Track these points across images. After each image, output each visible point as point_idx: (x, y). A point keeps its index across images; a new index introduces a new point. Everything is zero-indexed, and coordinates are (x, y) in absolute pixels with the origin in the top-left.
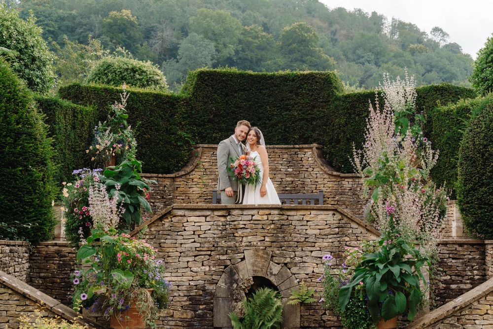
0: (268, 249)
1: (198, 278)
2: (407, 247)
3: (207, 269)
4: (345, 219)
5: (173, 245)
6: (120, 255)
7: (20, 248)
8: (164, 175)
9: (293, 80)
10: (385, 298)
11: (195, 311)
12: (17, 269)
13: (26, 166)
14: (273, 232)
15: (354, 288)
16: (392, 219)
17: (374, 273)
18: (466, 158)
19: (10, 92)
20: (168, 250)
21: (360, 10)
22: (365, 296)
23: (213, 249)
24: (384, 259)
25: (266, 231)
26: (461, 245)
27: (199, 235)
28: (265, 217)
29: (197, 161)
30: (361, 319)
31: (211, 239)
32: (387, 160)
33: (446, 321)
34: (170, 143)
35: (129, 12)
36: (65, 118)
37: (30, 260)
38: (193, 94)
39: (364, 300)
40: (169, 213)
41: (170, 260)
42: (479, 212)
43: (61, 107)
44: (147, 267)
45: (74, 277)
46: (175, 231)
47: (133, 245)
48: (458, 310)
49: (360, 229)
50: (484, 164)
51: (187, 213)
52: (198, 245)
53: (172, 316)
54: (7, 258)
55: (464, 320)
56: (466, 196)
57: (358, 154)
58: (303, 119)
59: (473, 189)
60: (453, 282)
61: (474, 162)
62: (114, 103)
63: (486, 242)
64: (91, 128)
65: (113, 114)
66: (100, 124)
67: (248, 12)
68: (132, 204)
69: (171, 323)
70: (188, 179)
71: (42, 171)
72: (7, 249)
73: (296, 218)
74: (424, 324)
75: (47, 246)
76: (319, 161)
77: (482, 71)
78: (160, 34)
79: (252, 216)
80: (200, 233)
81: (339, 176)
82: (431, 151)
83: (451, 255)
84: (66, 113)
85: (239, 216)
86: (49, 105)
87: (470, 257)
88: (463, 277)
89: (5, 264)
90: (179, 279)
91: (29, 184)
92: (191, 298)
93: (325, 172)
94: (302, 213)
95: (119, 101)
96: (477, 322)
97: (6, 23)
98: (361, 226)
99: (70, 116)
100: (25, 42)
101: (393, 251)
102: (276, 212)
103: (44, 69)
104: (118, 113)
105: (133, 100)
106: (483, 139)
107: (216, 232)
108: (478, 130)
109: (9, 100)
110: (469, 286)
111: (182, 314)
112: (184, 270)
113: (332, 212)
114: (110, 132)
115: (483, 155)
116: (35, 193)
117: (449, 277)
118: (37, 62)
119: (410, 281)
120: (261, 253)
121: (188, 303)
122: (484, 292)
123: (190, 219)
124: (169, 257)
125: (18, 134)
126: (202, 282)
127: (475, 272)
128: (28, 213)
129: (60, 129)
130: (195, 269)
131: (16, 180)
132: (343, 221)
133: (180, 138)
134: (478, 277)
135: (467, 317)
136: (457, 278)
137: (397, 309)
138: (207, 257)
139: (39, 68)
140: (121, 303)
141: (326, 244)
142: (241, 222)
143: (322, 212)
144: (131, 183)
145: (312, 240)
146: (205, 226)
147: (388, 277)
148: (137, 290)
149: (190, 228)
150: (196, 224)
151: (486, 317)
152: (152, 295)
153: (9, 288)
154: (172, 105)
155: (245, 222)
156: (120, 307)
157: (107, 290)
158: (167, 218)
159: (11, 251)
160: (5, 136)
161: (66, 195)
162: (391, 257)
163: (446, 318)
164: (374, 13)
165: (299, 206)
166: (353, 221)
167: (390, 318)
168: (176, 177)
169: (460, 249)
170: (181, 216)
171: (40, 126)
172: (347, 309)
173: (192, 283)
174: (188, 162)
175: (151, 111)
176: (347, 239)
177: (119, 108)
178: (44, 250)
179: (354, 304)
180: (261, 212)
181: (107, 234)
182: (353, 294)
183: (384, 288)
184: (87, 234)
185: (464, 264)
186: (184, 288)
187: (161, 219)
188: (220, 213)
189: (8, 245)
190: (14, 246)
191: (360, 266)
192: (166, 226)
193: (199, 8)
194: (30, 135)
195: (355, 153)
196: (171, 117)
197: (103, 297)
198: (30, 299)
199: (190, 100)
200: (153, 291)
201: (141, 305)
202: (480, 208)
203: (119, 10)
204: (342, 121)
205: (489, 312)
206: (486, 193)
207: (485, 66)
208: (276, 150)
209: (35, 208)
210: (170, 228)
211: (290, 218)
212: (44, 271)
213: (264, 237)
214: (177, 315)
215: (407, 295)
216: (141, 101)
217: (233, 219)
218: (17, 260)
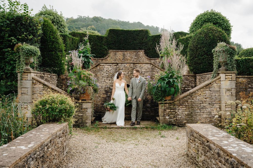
0: (129, 76)
1: (108, 85)
2: (175, 73)
3: (111, 82)
4: (154, 67)
5: (100, 75)
6: (82, 76)
7: (54, 76)
8: (99, 59)
9: (137, 32)
10: (168, 90)
11: (107, 95)
12: (53, 83)
13: (56, 52)
14: (131, 70)
15: (157, 86)
16: (170, 64)
17: (164, 81)
18: (191, 50)
19: (51, 29)
20: (98, 76)
21: (153, 26)
22: (161, 89)
23: (113, 76)
24: (167, 77)
25: (129, 70)
26: (189, 76)
27: (108, 71)
28: (129, 66)
29: (109, 55)
30: (160, 96)
31: (112, 73)
32: (167, 48)
33: (187, 97)
34: (101, 50)
35: (94, 26)
36: (70, 40)
37: (58, 80)
38: (108, 36)
39: (161, 90)
40: (99, 64)
41: (99, 79)
42: (195, 66)
43: (68, 37)
44: (91, 80)
45: (68, 82)
46: (101, 70)
47: (86, 72)
48: (191, 93)
49: (159, 70)
50: (197, 51)
51: (104, 64)
52: (108, 74)
53: (100, 96)
54: (49, 79)
55: (193, 97)
56: (190, 61)
57: (158, 46)
58: (140, 43)
59: (193, 59)
60: (186, 87)
61: (193, 51)
62: (85, 37)
63: (197, 75)
64: (78, 44)
65: (84, 40)
66: (80, 43)
67: (124, 26)
68: (87, 62)
69: (99, 98)
70: (106, 60)
71: (61, 53)
72: (49, 76)
73: (138, 66)
74: (180, 98)
75: (63, 76)
76: (144, 55)
77: (192, 29)
78: (101, 32)
79: (125, 65)
80: (109, 71)
81: (150, 59)
82: (181, 45)
83: (185, 79)
84: (70, 39)
85: (120, 65)
86: (65, 36)
87: (191, 80)
88: (189, 86)
89: (49, 80)
90: (102, 85)
91: (57, 57)
92: (106, 91)
93: (146, 58)
94: (140, 64)
95: (86, 37)
96: (197, 97)
97: (53, 14)
98: (159, 69)
99: (71, 40)
100: (59, 20)
101: (170, 74)
102: (132, 64)
103: (65, 28)
104: (86, 40)
105: (90, 37)
106: (196, 43)
107: (114, 70)
108: (195, 41)
109: (50, 32)
110: (191, 88)
111: (103, 96)
112: (104, 82)
113: (150, 64)
114: (83, 45)
115: (196, 48)
116: (59, 60)
117: (185, 86)
118: (63, 26)
119: (175, 84)
120: (127, 77)
121: (105, 92)
122: (200, 88)
123: (105, 66)
124: (99, 78)
125: (53, 42)
126: (109, 86)
127: (193, 84)
128: (56, 66)
129: (68, 43)
130: (107, 82)
131: (53, 56)
132: (153, 67)
133: (104, 48)
134: (194, 86)
135: (194, 96)
136: (187, 86)
137: (172, 93)
138: (111, 78)
139: (63, 28)
140: (82, 91)
141: (148, 74)
142: (121, 67)
143: (147, 64)
144: (87, 55)
145: (143, 73)
146: (110, 69)
147: (169, 83)
148: (88, 87)
149: (105, 69)
150: (107, 68)
151: (200, 96)
152: (93, 89)
153: (47, 86)
154: (102, 38)
155: (122, 68)
156: (82, 92)
157: (78, 87)
158: (98, 66)
159: (51, 77)
160: (49, 42)
161: (67, 59)
162: (169, 76)
163: (187, 96)
164: (156, 27)
165: (139, 62)
166: (156, 67)
167: (169, 96)
168: (103, 59)
169: (188, 77)
170: (103, 65)
171: (61, 40)
172: (155, 93)
173: (106, 86)
174: (106, 55)
175: (96, 40)
176: (154, 73)
177: (86, 39)
178: (62, 77)
179: (157, 91)
180: (128, 64)
181: (78, 69)
182: (157, 88)
183: (167, 86)
184: (72, 69)
185: (190, 82)
186: (103, 88)
187: (96, 66)
188: (115, 65)
189: (50, 75)
190: (52, 75)
191: (159, 79)
192: (98, 68)
193: (112, 25)
194: (57, 42)
195: (157, 46)
196: (101, 42)
197: (77, 89)
198: (54, 90)
199: (107, 37)
200: (93, 87)
201: (89, 92)
202: (195, 65)
203: (91, 26)
204: (151, 43)
205: (201, 94)
206: (197, 60)
207: (193, 27)
208: (132, 52)
209: (59, 65)
210: (99, 69)
211: (136, 66)
212: (62, 83)
213: (128, 72)
214: (101, 96)
215: (175, 88)
216: (93, 37)
217: (119, 66)
218: (53, 80)
